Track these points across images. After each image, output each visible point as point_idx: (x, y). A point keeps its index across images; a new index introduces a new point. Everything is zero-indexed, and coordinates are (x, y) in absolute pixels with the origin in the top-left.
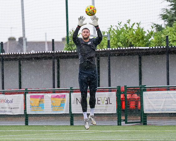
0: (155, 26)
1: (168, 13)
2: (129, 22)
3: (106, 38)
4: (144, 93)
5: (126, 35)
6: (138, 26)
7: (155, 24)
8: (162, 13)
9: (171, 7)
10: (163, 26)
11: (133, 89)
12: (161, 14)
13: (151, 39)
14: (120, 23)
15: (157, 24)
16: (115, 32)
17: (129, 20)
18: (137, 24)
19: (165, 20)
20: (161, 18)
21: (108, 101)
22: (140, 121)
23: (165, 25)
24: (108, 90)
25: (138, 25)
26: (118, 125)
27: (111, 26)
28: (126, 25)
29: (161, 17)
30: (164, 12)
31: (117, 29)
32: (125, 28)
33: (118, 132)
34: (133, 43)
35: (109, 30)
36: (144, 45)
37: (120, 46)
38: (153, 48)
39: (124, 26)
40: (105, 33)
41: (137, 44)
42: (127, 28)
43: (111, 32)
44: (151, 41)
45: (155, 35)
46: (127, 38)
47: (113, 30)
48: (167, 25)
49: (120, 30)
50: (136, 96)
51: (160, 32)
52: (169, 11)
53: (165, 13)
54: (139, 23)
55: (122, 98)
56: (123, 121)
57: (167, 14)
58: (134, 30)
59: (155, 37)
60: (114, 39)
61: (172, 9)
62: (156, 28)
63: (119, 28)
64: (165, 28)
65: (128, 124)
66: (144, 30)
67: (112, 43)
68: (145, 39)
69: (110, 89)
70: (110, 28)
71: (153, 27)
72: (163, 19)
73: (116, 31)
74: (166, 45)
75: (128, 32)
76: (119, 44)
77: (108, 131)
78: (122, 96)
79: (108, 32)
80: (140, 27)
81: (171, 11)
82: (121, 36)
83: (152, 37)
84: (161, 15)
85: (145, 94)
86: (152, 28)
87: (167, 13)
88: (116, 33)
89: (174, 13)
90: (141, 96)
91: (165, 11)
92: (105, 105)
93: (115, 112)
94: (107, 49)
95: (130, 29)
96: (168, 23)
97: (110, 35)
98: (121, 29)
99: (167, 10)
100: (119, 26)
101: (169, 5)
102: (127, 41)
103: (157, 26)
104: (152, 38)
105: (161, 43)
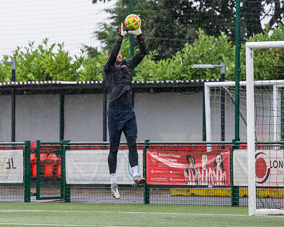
0: (86, 49)
1: (108, 29)
2: (45, 43)
3: (10, 66)
4: (67, 152)
5: (42, 63)
6: (59, 49)
7: (86, 47)
8: (98, 30)
9: (112, 21)
10: (99, 50)
11: (49, 145)
12: (96, 30)
13: (79, 69)
14: (33, 43)
15: (89, 46)
16: (23, 57)
17: (46, 39)
18: (59, 45)
19: (103, 40)
20: (96, 38)
21: (11, 164)
22: (59, 196)
23: (102, 48)
24: (11, 146)
25: (61, 48)
26: (26, 201)
27: (18, 47)
28: (40, 47)
29: (96, 35)
30: (101, 27)
31: (26, 53)
32: (39, 52)
33: (25, 212)
34: (51, 75)
35: (15, 53)
36: (69, 78)
37: (32, 79)
38: (82, 82)
39: (38, 49)
40: (7, 58)
41: (58, 76)
42: (42, 51)
43: (17, 57)
44: (79, 73)
45: (86, 63)
46: (43, 67)
47: (20, 54)
48: (104, 49)
49: (31, 54)
50: (54, 157)
51: (95, 58)
52: (108, 27)
53: (103, 30)
54: (61, 44)
55: (32, 160)
56: (33, 195)
57: (106, 31)
58: (53, 55)
59: (86, 66)
60: (21, 68)
61: (113, 24)
62: (87, 52)
63: (30, 51)
64: (103, 53)
65: (41, 201)
66: (69, 56)
67: (19, 75)
68: (70, 69)
69: (14, 145)
70: (16, 51)
71: (83, 52)
72: (99, 39)
73: (26, 56)
74: (102, 80)
75: (44, 58)
76: (30, 75)
77: (9, 211)
78: (32, 157)
79: (13, 56)
80: (62, 50)
81: (113, 27)
82: (32, 63)
83: (81, 65)
84: (96, 32)
85: (68, 155)
86: (81, 52)
87: (105, 29)
88: (25, 59)
89: (116, 30)
90: (62, 158)
91: (103, 27)
92: (6, 170)
93: (21, 181)
94: (11, 83)
95: (48, 53)
96: (106, 45)
97: (16, 61)
98: (33, 52)
99: (105, 25)
100: (31, 48)
101: (109, 18)
102: (42, 71)
103: (90, 49)
104: (82, 67)
105: (95, 75)
